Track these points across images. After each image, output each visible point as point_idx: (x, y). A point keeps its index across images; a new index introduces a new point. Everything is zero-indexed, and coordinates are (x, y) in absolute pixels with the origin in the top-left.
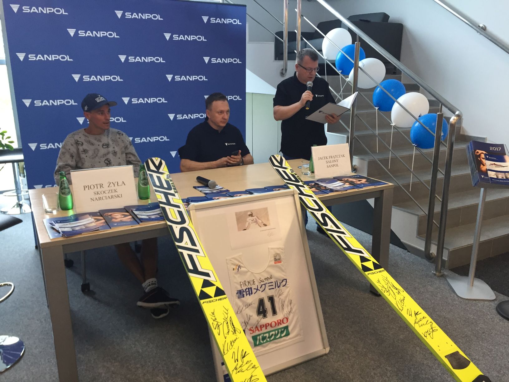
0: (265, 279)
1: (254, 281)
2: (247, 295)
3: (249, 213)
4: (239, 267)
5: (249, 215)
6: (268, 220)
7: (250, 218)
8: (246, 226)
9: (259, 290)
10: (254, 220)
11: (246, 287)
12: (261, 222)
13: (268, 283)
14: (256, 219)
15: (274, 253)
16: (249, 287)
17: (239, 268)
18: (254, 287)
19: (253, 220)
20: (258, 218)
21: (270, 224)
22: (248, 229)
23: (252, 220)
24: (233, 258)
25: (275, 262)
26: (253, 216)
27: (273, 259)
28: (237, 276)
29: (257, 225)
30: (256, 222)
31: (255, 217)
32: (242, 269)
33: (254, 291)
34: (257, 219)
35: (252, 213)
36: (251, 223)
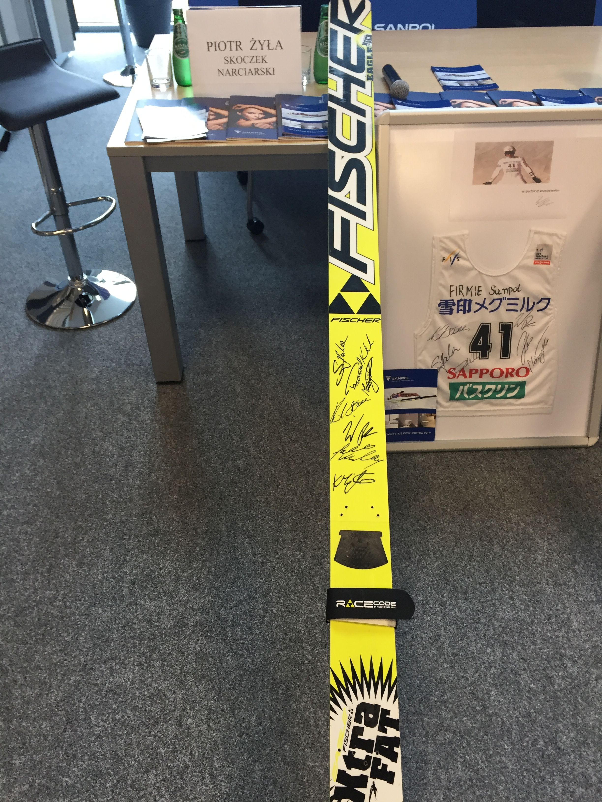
0: (504, 290)
1: (480, 289)
2: (458, 311)
3: (507, 149)
4: (457, 257)
5: (507, 153)
6: (547, 168)
7: (509, 160)
8: (493, 176)
9: (487, 308)
10: (514, 165)
11: (459, 297)
12: (530, 171)
13: (509, 299)
14: (519, 165)
15: (540, 243)
16: (468, 297)
17: (456, 260)
18: (476, 299)
19: (512, 165)
20: (525, 162)
21: (548, 179)
22: (496, 183)
23: (510, 166)
24: (447, 238)
25: (534, 262)
26: (515, 157)
27: (533, 254)
28: (446, 273)
29: (519, 177)
30: (519, 170)
31: (520, 159)
32: (462, 262)
33: (475, 307)
34: (523, 164)
35: (514, 148)
36: (505, 171)
